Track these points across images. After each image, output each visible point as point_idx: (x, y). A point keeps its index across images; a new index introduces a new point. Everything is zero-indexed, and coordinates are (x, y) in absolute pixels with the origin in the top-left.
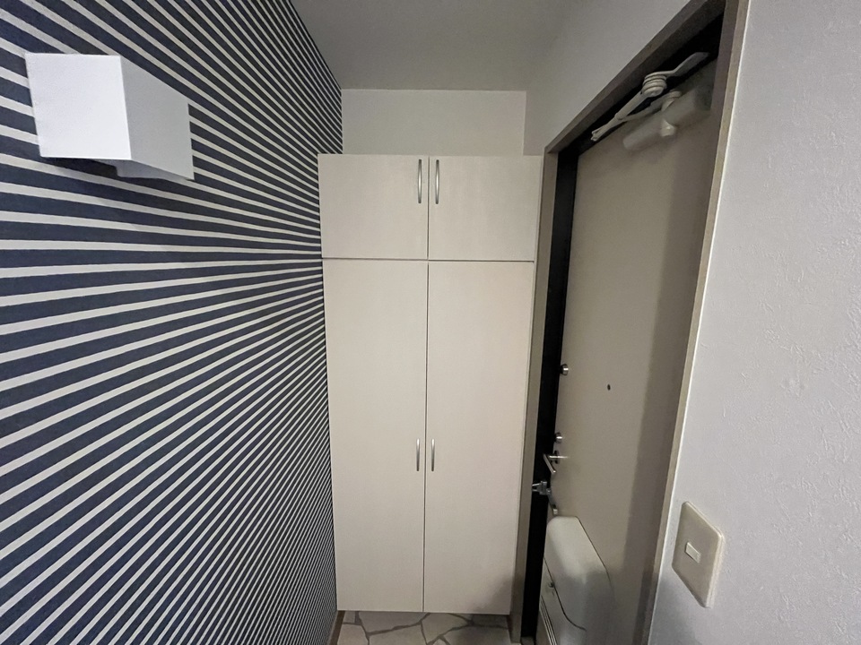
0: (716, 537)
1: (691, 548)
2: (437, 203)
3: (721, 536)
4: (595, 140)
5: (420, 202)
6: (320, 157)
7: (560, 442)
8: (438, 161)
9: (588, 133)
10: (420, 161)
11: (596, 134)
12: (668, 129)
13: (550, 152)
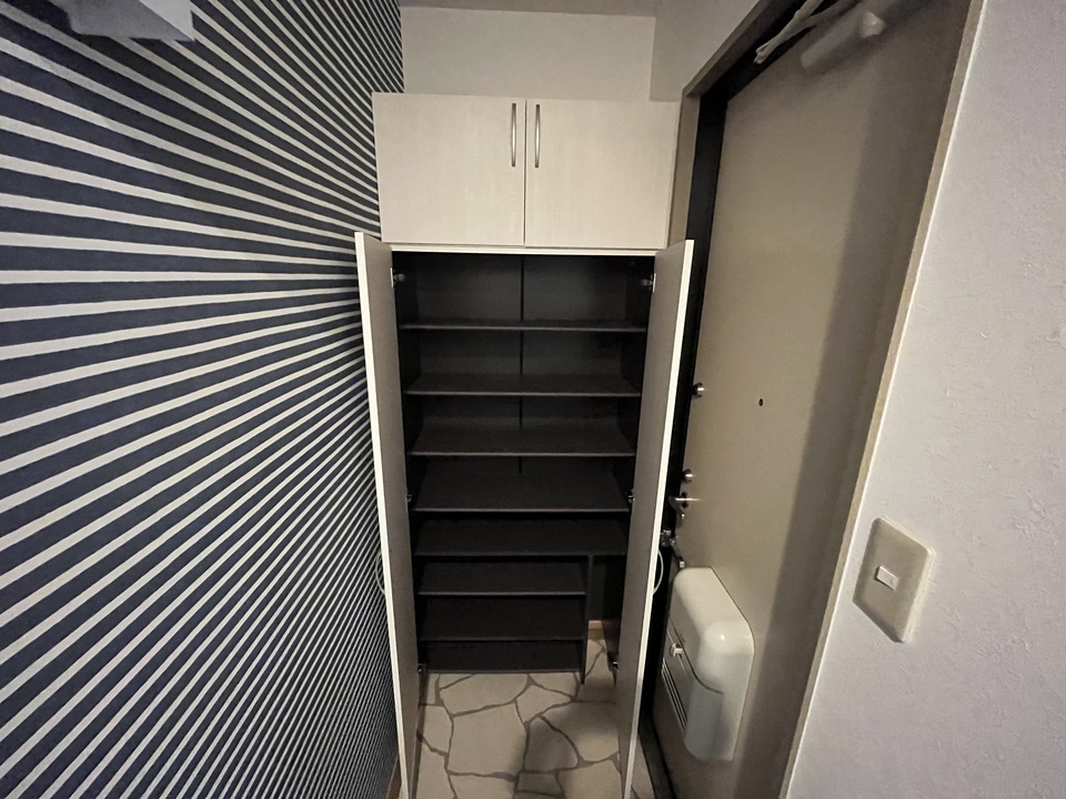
0: (923, 552)
1: (885, 574)
2: (537, 166)
3: (931, 552)
4: (760, 62)
5: (514, 165)
6: (375, 96)
7: (690, 481)
8: (538, 106)
9: (751, 53)
10: (514, 105)
11: (762, 53)
12: (873, 24)
13: (690, 94)
